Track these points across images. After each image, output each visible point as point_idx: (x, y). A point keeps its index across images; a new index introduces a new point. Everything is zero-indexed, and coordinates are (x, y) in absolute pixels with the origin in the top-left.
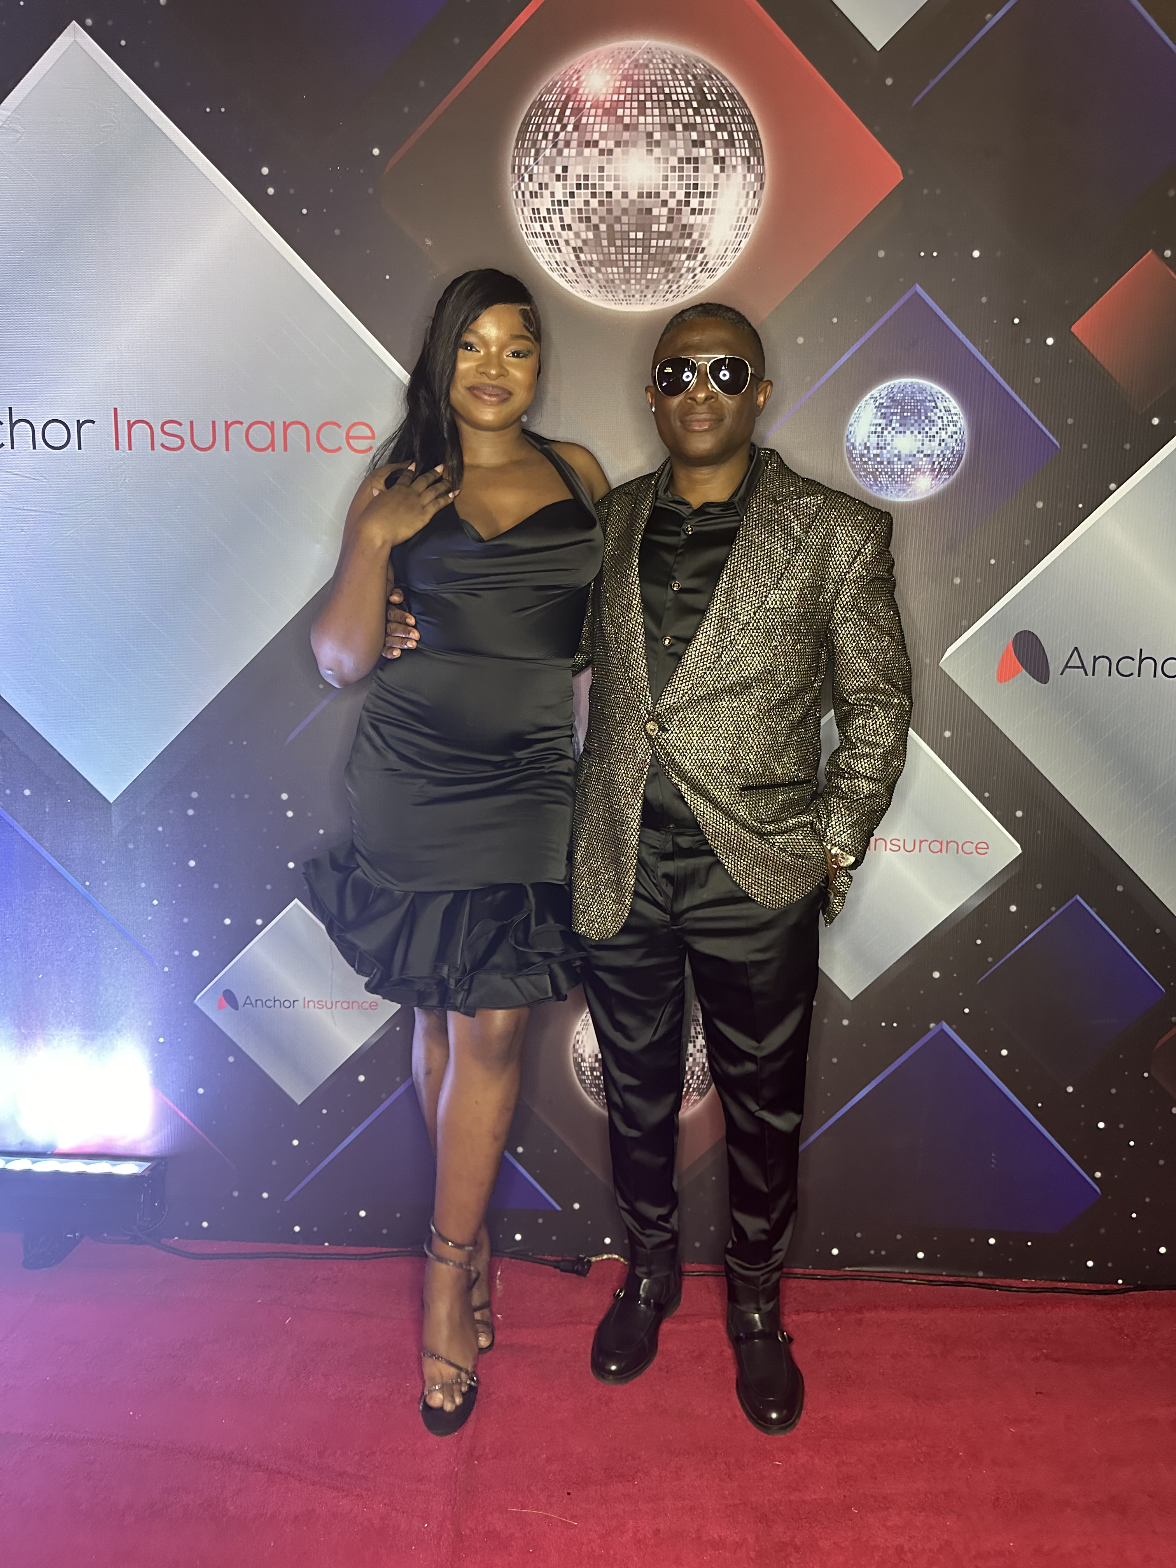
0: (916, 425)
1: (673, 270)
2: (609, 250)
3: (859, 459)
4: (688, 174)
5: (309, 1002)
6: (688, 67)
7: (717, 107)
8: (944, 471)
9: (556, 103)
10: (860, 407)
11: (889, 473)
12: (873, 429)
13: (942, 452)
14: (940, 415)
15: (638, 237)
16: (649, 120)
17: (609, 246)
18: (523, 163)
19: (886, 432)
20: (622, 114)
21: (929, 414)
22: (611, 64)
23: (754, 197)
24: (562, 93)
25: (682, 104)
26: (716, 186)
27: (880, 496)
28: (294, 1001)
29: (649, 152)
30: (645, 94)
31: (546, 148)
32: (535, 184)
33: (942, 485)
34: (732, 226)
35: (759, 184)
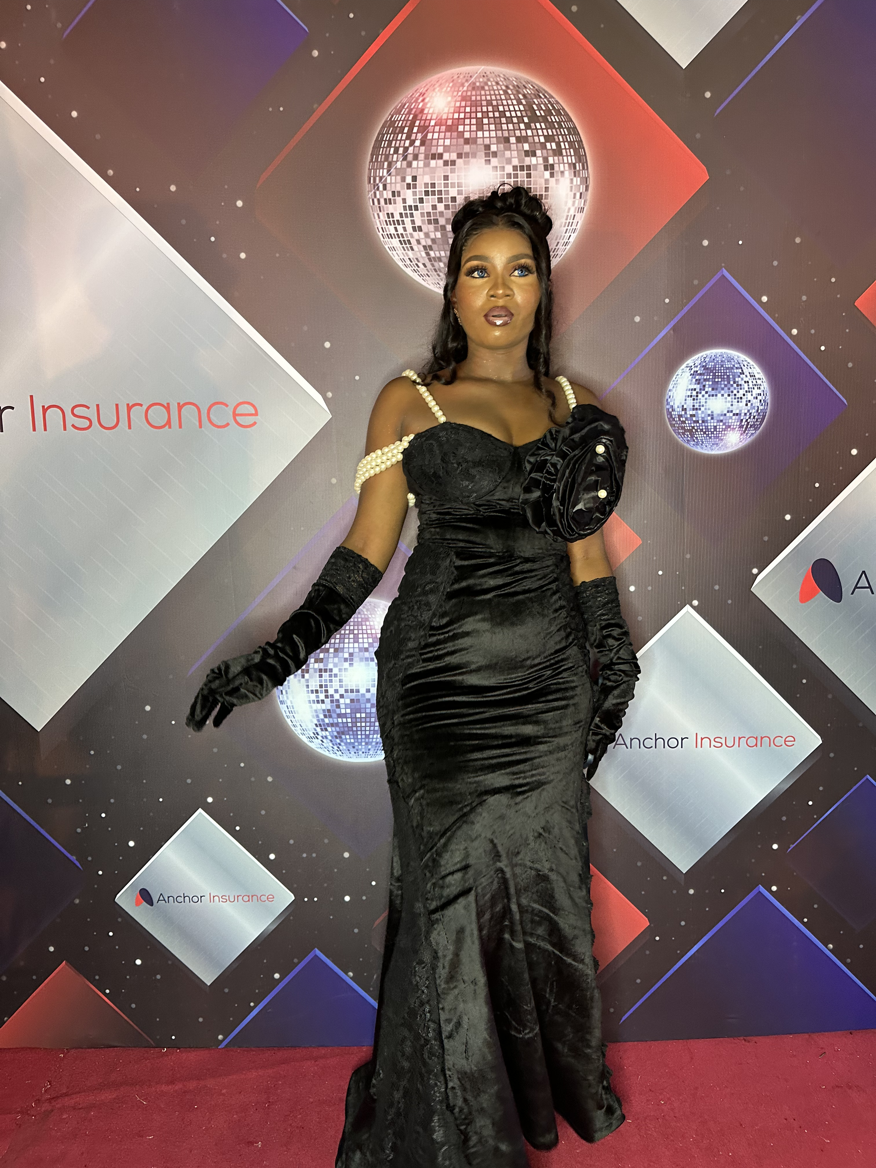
0: (726, 388)
3: (678, 419)
4: (522, 179)
5: (214, 897)
6: (519, 88)
7: (545, 120)
8: (751, 427)
9: (405, 122)
10: (678, 375)
11: (704, 430)
12: (689, 393)
13: (748, 411)
14: (746, 379)
16: (486, 134)
18: (378, 175)
19: (700, 396)
20: (462, 130)
21: (737, 379)
22: (451, 87)
23: (581, 198)
24: (409, 113)
25: (515, 120)
26: (547, 189)
27: (696, 450)
28: (201, 897)
29: (488, 162)
30: (482, 112)
31: (397, 161)
32: (388, 192)
33: (749, 439)
34: (562, 223)
35: (584, 187)
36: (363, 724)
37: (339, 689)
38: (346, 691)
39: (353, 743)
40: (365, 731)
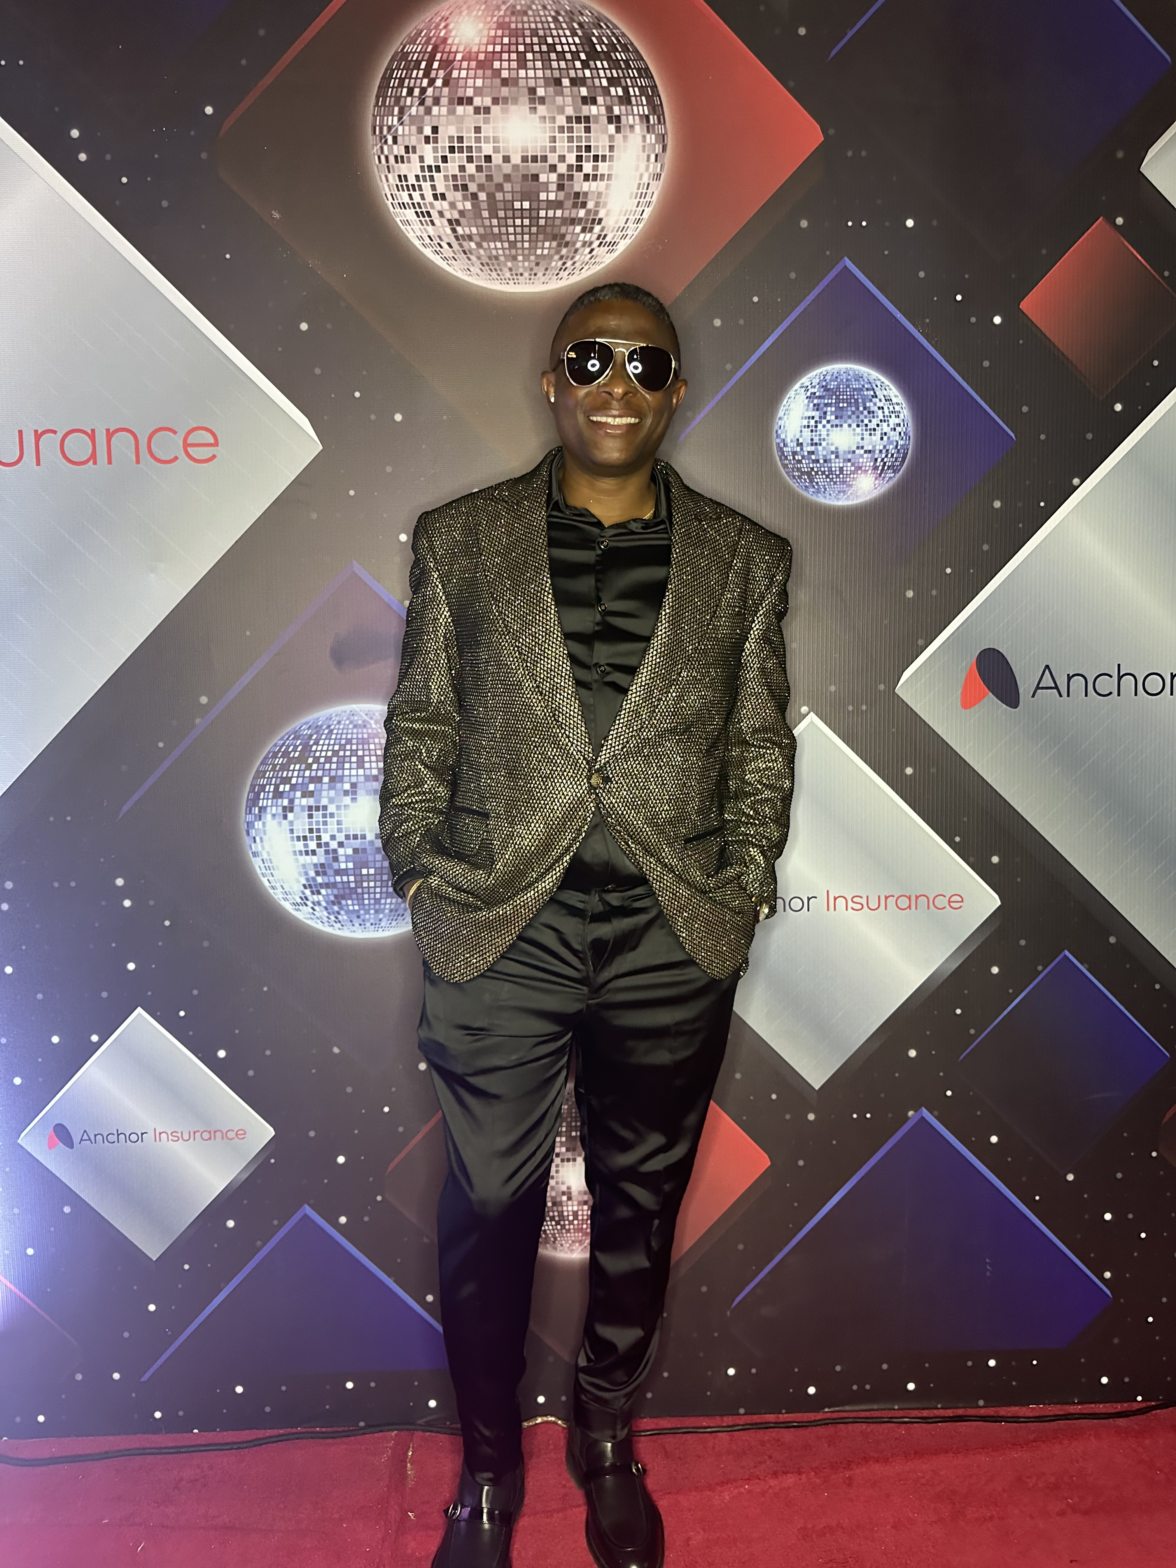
0: (854, 417)
1: (567, 245)
2: (491, 222)
3: (791, 458)
4: (579, 134)
5: (160, 1134)
6: (573, 13)
7: (609, 59)
8: (888, 469)
9: (421, 55)
10: (789, 398)
11: (827, 473)
12: (805, 422)
13: (885, 447)
14: (880, 404)
15: (524, 207)
16: (531, 73)
17: (490, 218)
18: (385, 123)
19: (820, 426)
20: (499, 67)
21: (868, 404)
22: (483, 11)
23: (656, 161)
24: (427, 43)
25: (568, 56)
26: (611, 148)
27: (818, 500)
28: (142, 1134)
29: (533, 110)
30: (525, 44)
31: (411, 106)
32: (400, 147)
33: (887, 485)
34: (632, 193)
35: (661, 146)
36: (372, 884)
37: (338, 835)
38: (347, 837)
39: (358, 911)
40: (375, 893)
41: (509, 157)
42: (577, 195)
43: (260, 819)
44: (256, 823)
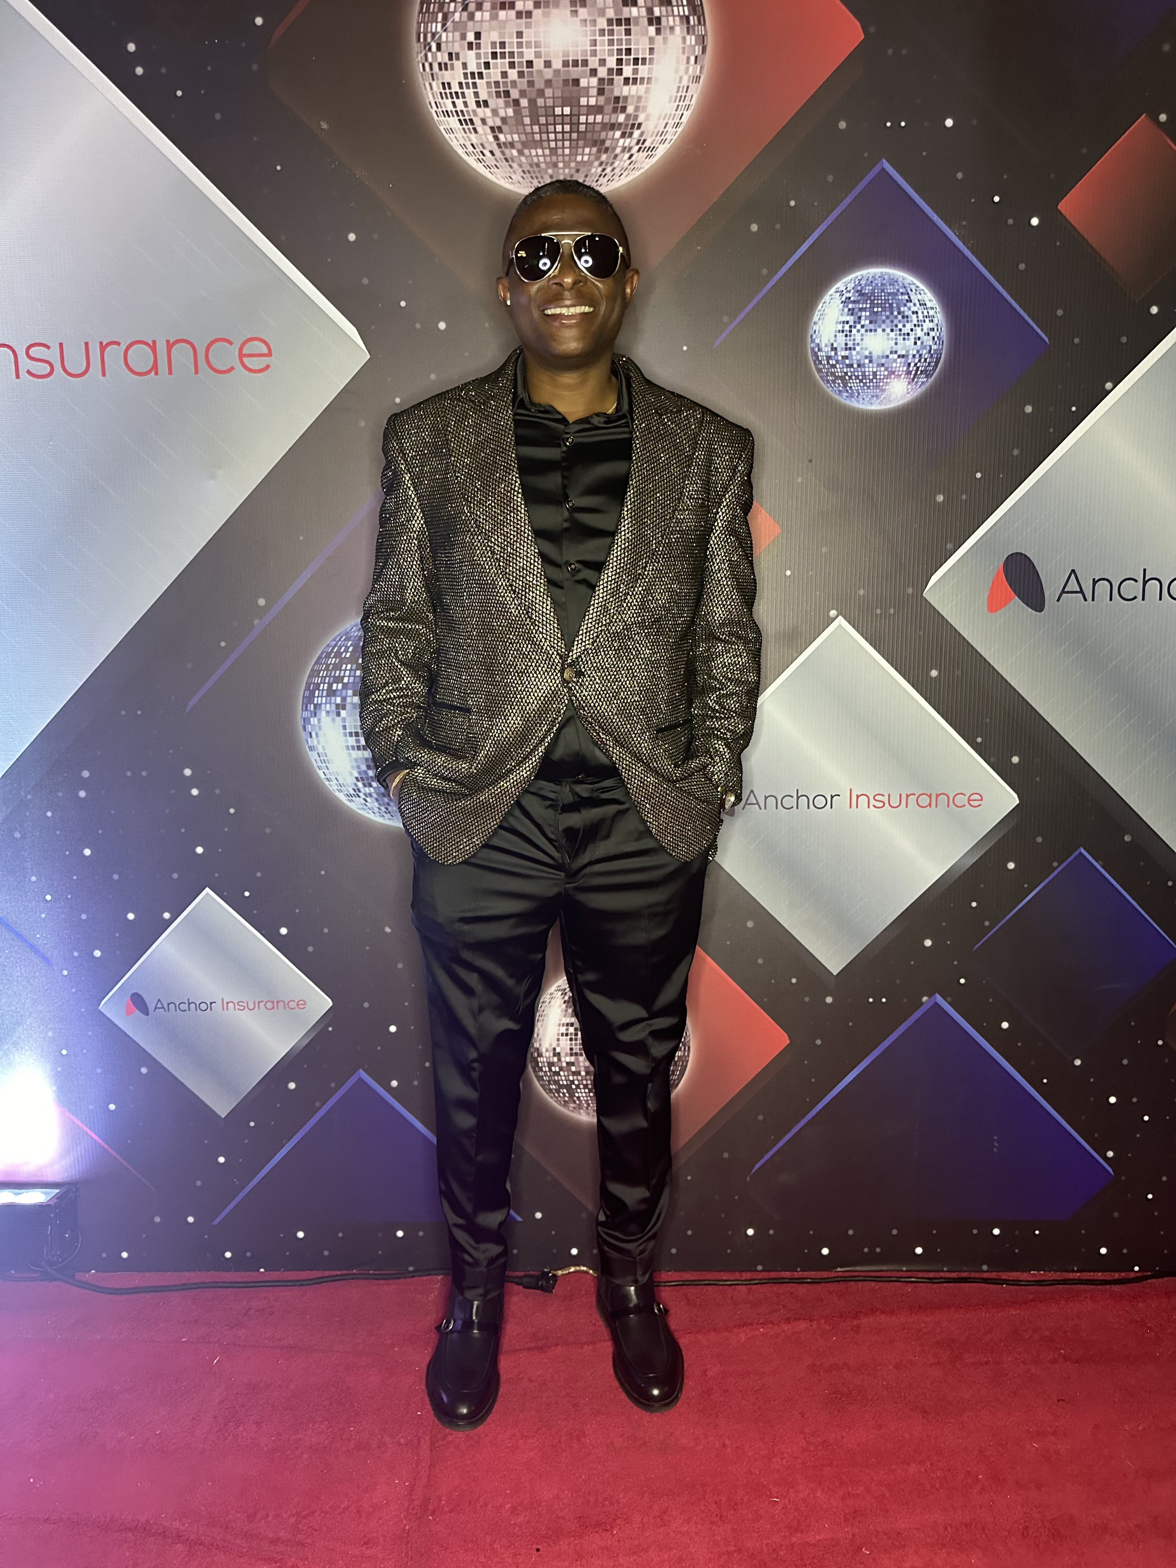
0: (888, 321)
1: (606, 150)
2: (532, 128)
3: (826, 362)
4: (619, 37)
5: (228, 1003)
8: (921, 373)
10: (824, 303)
11: (860, 377)
12: (840, 327)
13: (918, 351)
14: (914, 309)
15: (565, 113)
17: (531, 125)
18: (429, 30)
19: (854, 331)
21: (902, 309)
23: (696, 62)
26: (651, 50)
27: (851, 404)
28: (211, 1003)
29: (574, 13)
31: (455, 11)
32: (444, 54)
33: (919, 390)
34: (671, 97)
35: (701, 47)
41: (550, 62)
42: (617, 99)
43: (315, 716)
44: (312, 719)
